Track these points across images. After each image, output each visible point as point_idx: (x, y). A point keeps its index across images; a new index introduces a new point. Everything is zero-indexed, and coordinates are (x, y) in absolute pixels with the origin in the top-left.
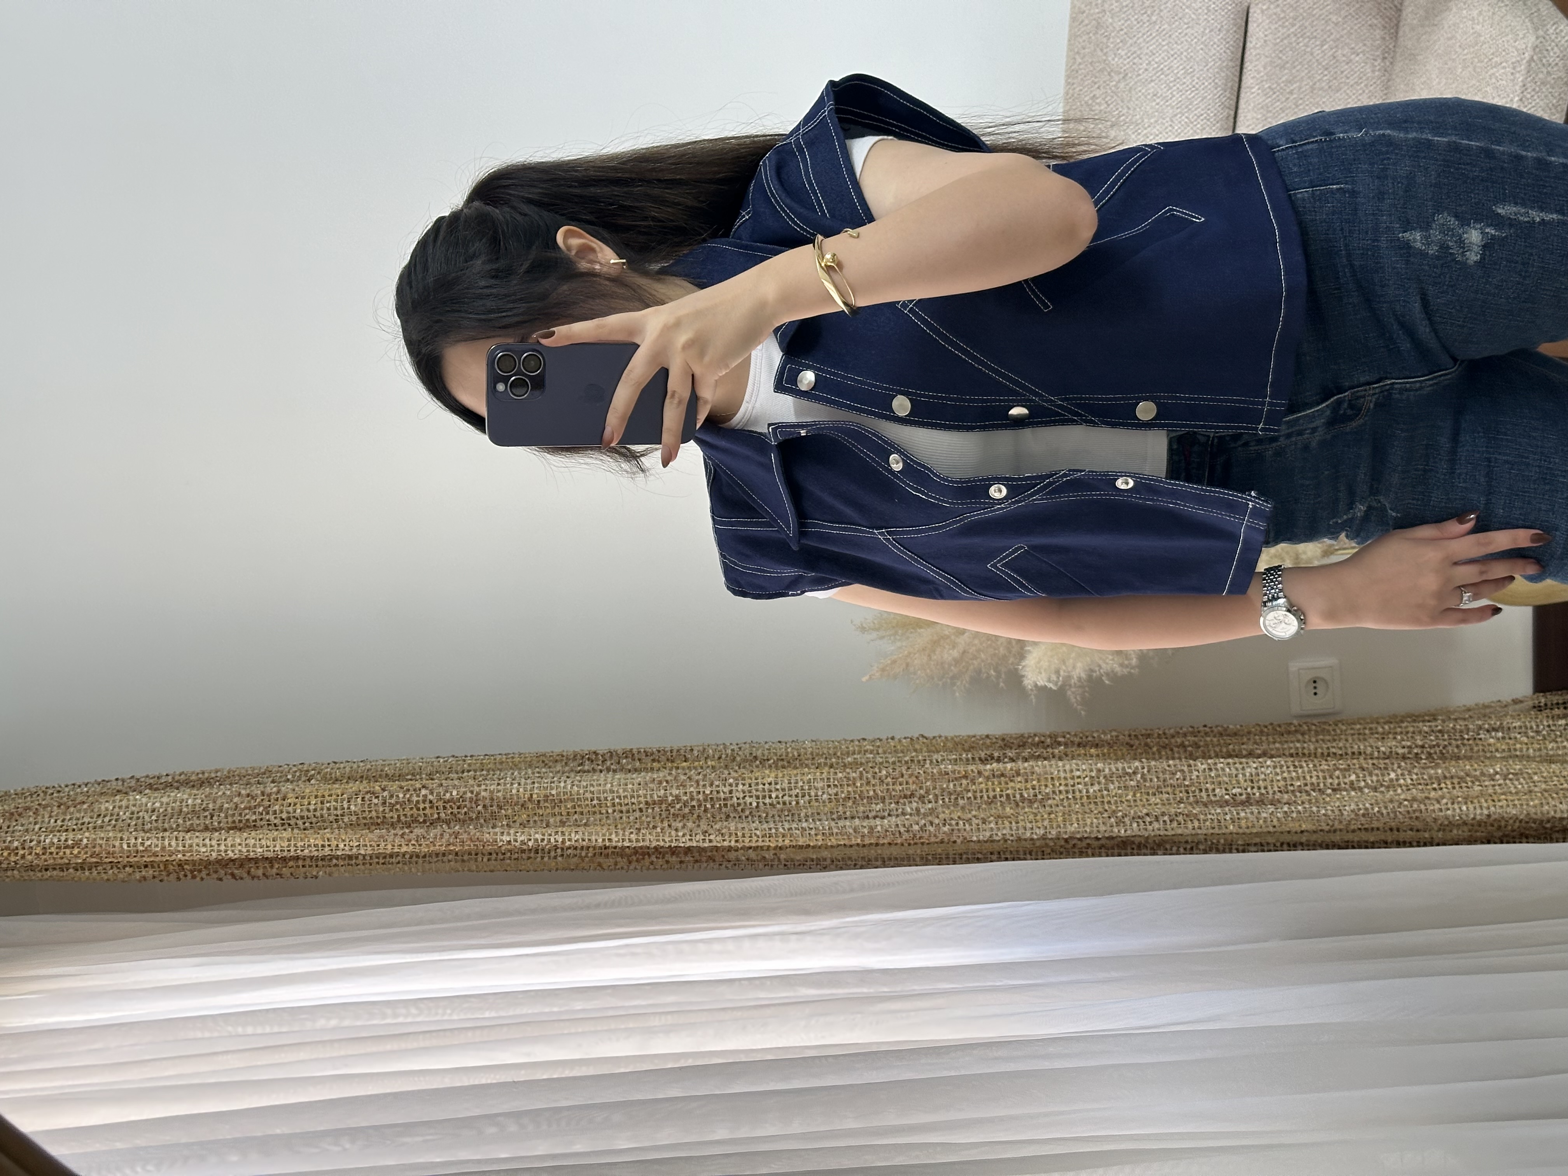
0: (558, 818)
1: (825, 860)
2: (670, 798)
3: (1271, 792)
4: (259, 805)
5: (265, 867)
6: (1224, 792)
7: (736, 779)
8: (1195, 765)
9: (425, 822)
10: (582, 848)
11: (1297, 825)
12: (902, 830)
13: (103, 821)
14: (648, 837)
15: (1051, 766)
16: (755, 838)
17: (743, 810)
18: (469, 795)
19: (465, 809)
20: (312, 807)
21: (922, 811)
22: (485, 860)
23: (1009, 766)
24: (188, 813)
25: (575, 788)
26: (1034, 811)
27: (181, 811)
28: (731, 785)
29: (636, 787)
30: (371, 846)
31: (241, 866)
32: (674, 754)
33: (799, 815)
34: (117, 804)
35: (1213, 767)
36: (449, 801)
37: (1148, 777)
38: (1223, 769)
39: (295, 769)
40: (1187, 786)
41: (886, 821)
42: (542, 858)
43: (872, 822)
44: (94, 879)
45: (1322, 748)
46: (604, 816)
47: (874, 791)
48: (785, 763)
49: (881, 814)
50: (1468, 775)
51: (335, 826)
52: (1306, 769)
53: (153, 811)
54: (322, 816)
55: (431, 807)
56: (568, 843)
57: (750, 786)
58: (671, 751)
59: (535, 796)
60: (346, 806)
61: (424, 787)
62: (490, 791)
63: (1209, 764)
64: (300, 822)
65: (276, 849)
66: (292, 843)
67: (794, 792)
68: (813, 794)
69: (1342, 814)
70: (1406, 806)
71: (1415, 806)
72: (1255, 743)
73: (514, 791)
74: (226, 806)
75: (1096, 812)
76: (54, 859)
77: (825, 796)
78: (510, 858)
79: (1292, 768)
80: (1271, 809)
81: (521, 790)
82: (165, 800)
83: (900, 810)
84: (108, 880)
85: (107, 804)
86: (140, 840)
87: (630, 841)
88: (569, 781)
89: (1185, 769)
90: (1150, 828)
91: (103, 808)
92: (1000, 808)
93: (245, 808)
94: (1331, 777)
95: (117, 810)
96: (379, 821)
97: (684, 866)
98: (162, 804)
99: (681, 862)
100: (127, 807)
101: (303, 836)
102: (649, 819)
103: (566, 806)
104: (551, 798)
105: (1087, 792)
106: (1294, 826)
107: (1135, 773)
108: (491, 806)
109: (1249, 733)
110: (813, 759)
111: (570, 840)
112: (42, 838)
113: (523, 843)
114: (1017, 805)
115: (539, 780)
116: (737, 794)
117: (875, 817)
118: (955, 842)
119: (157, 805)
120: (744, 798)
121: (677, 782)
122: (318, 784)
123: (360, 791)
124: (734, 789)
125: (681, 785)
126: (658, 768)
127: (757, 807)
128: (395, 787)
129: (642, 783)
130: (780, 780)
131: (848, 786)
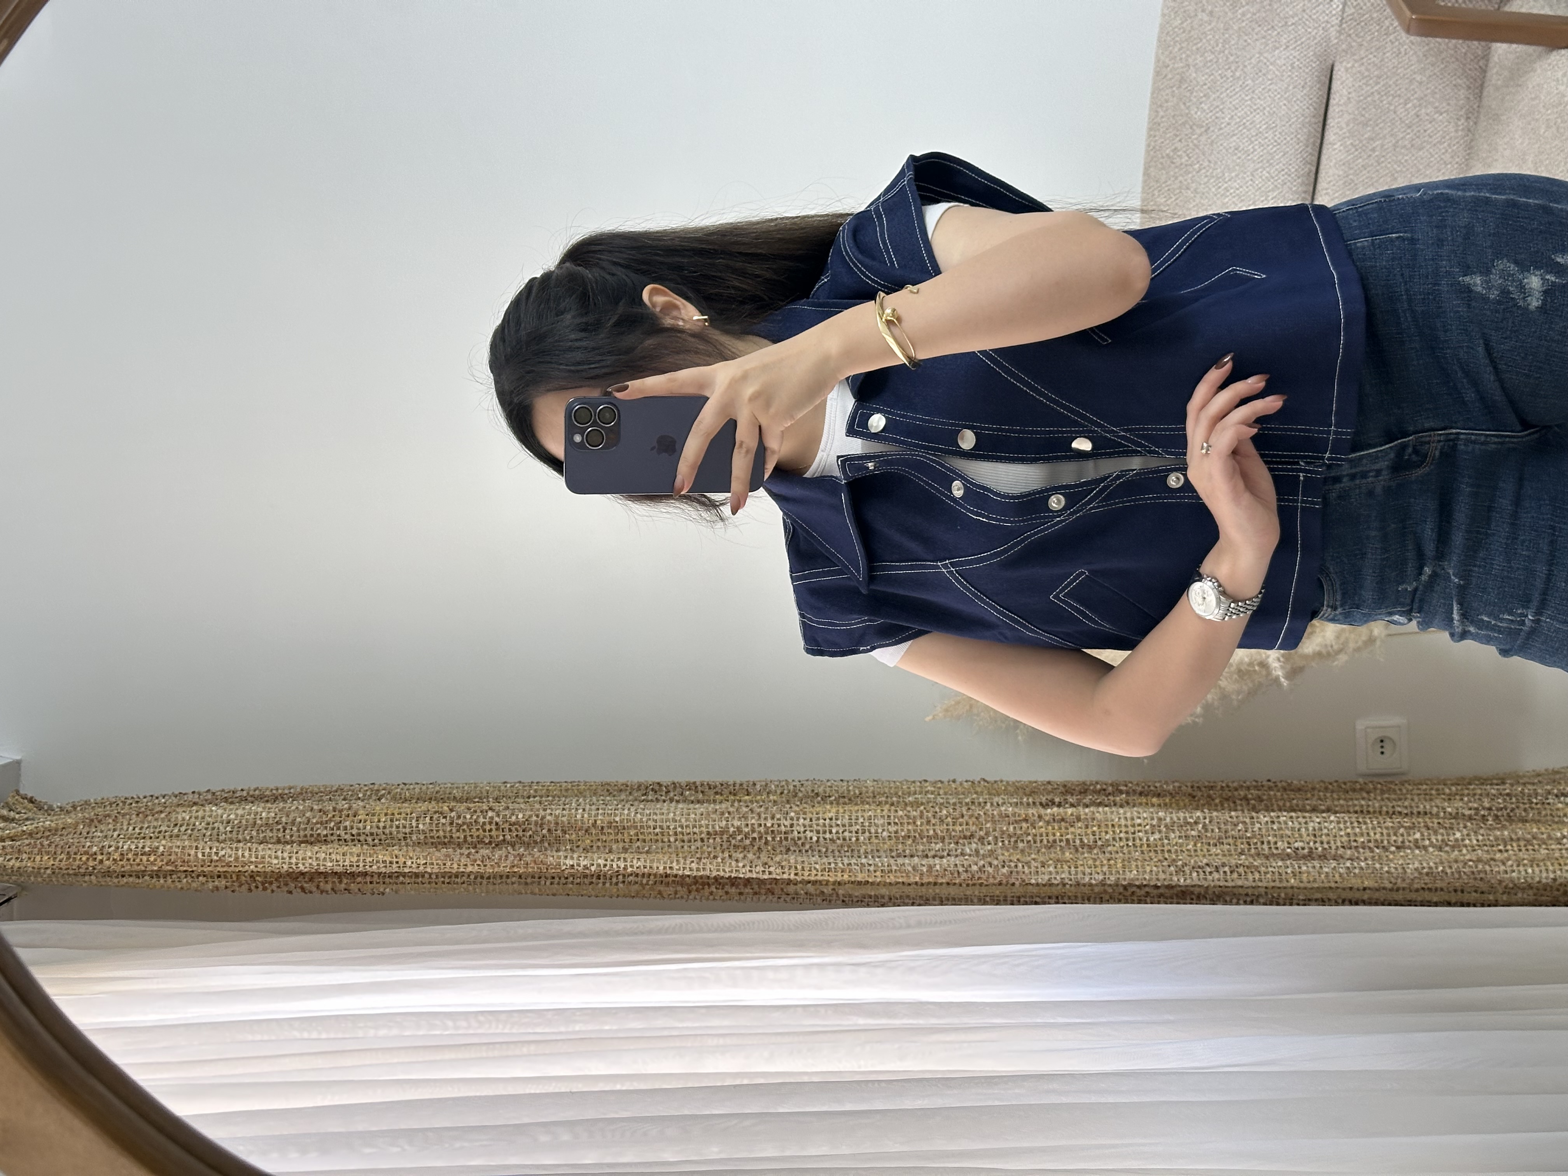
0: (621, 845)
1: (883, 897)
2: (732, 829)
3: (1334, 847)
4: (331, 821)
5: (334, 882)
6: (1286, 845)
7: (797, 813)
8: (1258, 818)
9: (490, 843)
10: (643, 874)
11: (1359, 881)
12: (961, 869)
13: (179, 830)
14: (708, 866)
15: (1112, 813)
16: (814, 872)
17: (803, 844)
18: (534, 818)
19: (530, 833)
20: (381, 825)
21: (982, 852)
22: (548, 883)
23: (1070, 811)
24: (262, 826)
25: (639, 816)
26: (1093, 856)
27: (255, 823)
28: (792, 819)
29: (698, 817)
30: (437, 864)
31: (311, 880)
32: (737, 787)
33: (859, 851)
34: (194, 814)
35: (1275, 820)
36: (514, 824)
37: (1210, 827)
38: (1286, 823)
39: (366, 788)
40: (1249, 838)
41: (945, 860)
42: (604, 883)
43: (931, 861)
44: (169, 888)
45: (1387, 806)
46: (666, 844)
47: (934, 830)
48: (846, 800)
49: (940, 853)
50: (1534, 838)
51: (403, 843)
52: (1370, 826)
53: (228, 822)
54: (391, 834)
55: (497, 829)
56: (630, 870)
57: (811, 820)
58: (734, 785)
59: (599, 822)
60: (414, 824)
61: (491, 809)
62: (555, 816)
63: (1271, 817)
64: (370, 839)
65: (345, 864)
66: (362, 858)
67: (854, 829)
68: (873, 831)
69: (1406, 872)
70: (1470, 867)
71: (1480, 867)
72: (1320, 799)
73: (579, 817)
74: (298, 820)
75: (1155, 860)
76: (131, 865)
77: (885, 834)
78: (572, 883)
79: (1356, 824)
80: (1334, 864)
81: (586, 816)
82: (240, 812)
83: (959, 851)
84: (182, 888)
85: (184, 814)
86: (215, 850)
87: (691, 869)
88: (633, 809)
89: (1248, 820)
90: (1210, 878)
91: (180, 818)
92: (1059, 853)
93: (317, 823)
94: (1395, 835)
95: (193, 820)
96: (446, 840)
97: (742, 897)
98: (237, 815)
99: (741, 894)
100: (203, 818)
101: (372, 852)
102: (710, 849)
103: (629, 833)
104: (614, 824)
105: (1148, 840)
106: (1356, 883)
107: (1196, 823)
108: (556, 830)
109: (1313, 789)
110: (875, 797)
111: (632, 866)
112: (120, 844)
113: (586, 867)
114: (1077, 850)
115: (604, 806)
116: (798, 828)
117: (934, 857)
118: (1013, 884)
119: (232, 816)
120: (804, 832)
121: (739, 814)
122: (388, 803)
123: (428, 810)
124: (795, 822)
125: (743, 817)
126: (721, 800)
127: (817, 841)
128: (463, 808)
129: (705, 813)
130: (841, 815)
131: (908, 824)
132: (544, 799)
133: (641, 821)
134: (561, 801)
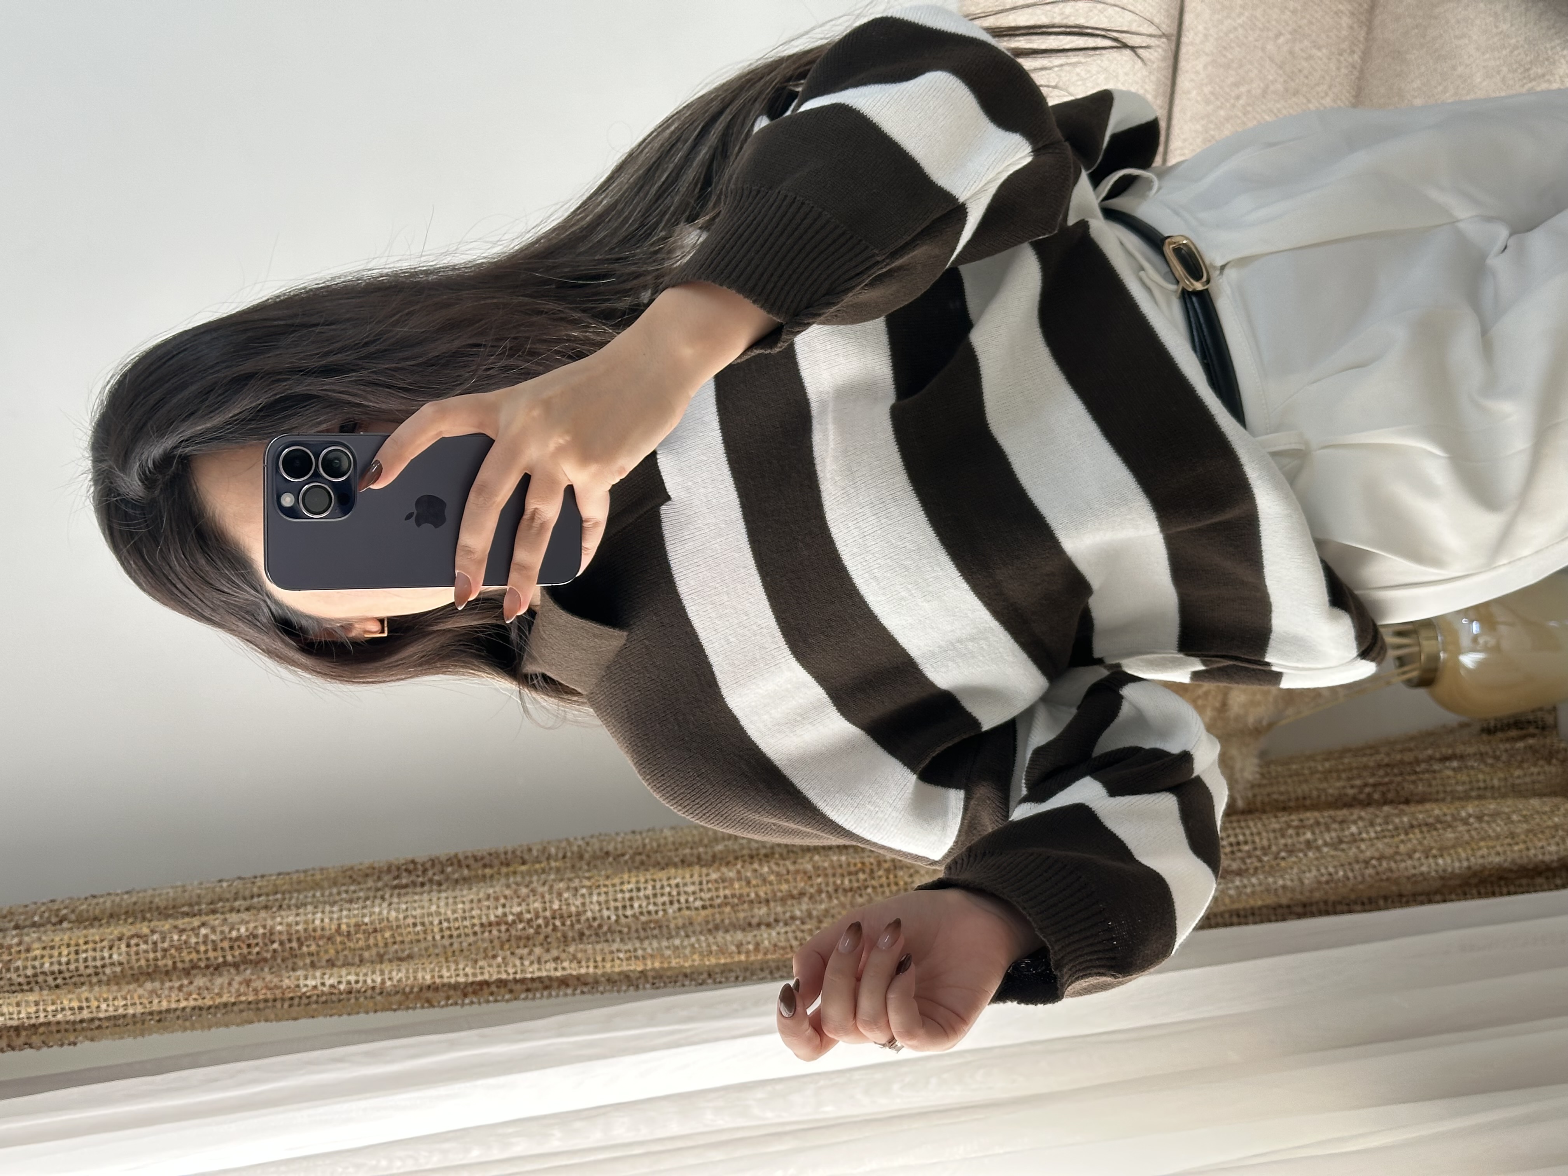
0: (374, 951)
2: (510, 918)
7: (588, 888)
9: (207, 967)
10: (406, 986)
14: (487, 969)
18: (261, 930)
19: (257, 949)
20: (64, 960)
22: (286, 1005)
25: (393, 914)
29: (467, 906)
30: (141, 1003)
32: (509, 856)
33: (668, 927)
36: (236, 940)
39: (42, 908)
42: (357, 999)
46: (431, 945)
47: (756, 892)
48: (644, 857)
51: (94, 980)
55: (215, 950)
56: (388, 983)
57: (606, 893)
58: (506, 854)
59: (343, 927)
60: (106, 954)
61: (204, 924)
62: (288, 924)
64: (50, 979)
66: (41, 1007)
67: (660, 900)
68: (683, 899)
70: (1374, 866)
71: (1384, 864)
73: (317, 922)
77: (698, 903)
81: (327, 920)
83: (788, 915)
88: (385, 905)
94: (1283, 838)
96: (150, 970)
101: (54, 997)
102: (485, 945)
103: (383, 936)
108: (290, 941)
113: (332, 986)
120: (600, 911)
121: (518, 897)
122: (71, 929)
123: (123, 935)
124: (587, 900)
125: (524, 900)
126: (492, 877)
127: (617, 921)
128: (167, 927)
129: (475, 901)
130: (642, 886)
131: (725, 888)
132: (271, 898)
133: (397, 919)
134: (293, 901)
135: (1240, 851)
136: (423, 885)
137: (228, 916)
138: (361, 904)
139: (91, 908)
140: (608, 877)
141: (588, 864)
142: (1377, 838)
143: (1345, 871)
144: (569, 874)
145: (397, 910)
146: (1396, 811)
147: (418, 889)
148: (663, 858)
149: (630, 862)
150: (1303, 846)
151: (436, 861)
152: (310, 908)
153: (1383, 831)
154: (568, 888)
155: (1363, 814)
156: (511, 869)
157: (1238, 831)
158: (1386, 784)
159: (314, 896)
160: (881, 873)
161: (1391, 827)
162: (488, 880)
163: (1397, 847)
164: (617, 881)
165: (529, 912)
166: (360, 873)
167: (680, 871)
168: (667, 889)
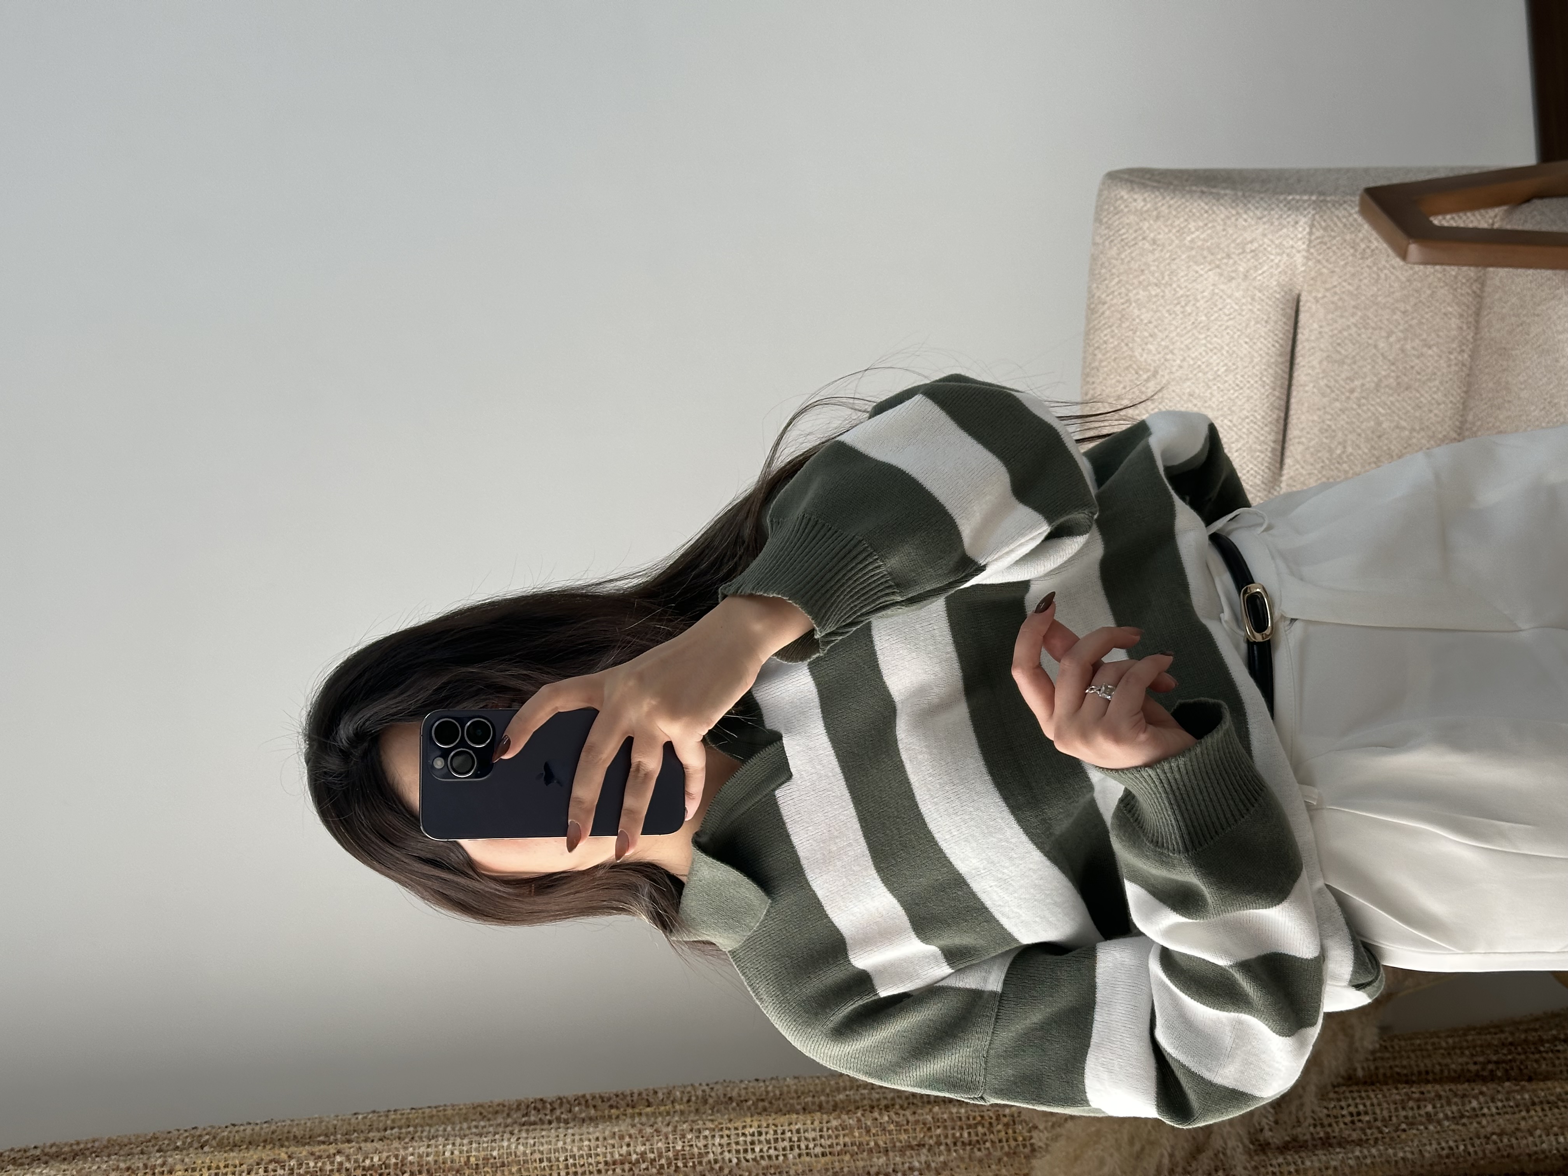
7: (711, 1130)
25: (521, 1148)
29: (593, 1144)
32: (635, 1098)
39: (185, 1134)
48: (768, 1107)
57: (729, 1137)
58: (632, 1095)
61: (339, 1152)
62: (420, 1155)
67: (781, 1145)
69: (1424, 1157)
70: (1495, 1141)
71: (1505, 1140)
81: (456, 1152)
88: (513, 1140)
120: (722, 1153)
121: (642, 1137)
122: (212, 1152)
123: (262, 1160)
124: (710, 1142)
125: (648, 1140)
126: (617, 1117)
127: (737, 1164)
128: (304, 1153)
129: (601, 1139)
130: (764, 1130)
131: (844, 1136)
132: (404, 1130)
133: (525, 1154)
134: (425, 1134)
135: (1360, 1121)
136: (550, 1122)
137: (363, 1145)
138: (490, 1137)
139: (232, 1135)
140: (730, 1120)
141: (712, 1109)
142: (1499, 1114)
143: (1465, 1145)
144: (692, 1117)
145: (525, 1145)
146: (1518, 1088)
147: (546, 1126)
148: (785, 1105)
149: (753, 1108)
150: (1424, 1120)
151: (564, 1100)
152: (441, 1140)
153: (1504, 1106)
154: (691, 1130)
155: (1484, 1089)
156: (637, 1111)
157: (1358, 1101)
158: (1510, 1061)
159: (445, 1130)
160: (1000, 1127)
161: (1512, 1104)
162: (614, 1121)
163: (1519, 1124)
164: (739, 1124)
165: (653, 1152)
166: (491, 1109)
167: (801, 1117)
168: (788, 1134)
